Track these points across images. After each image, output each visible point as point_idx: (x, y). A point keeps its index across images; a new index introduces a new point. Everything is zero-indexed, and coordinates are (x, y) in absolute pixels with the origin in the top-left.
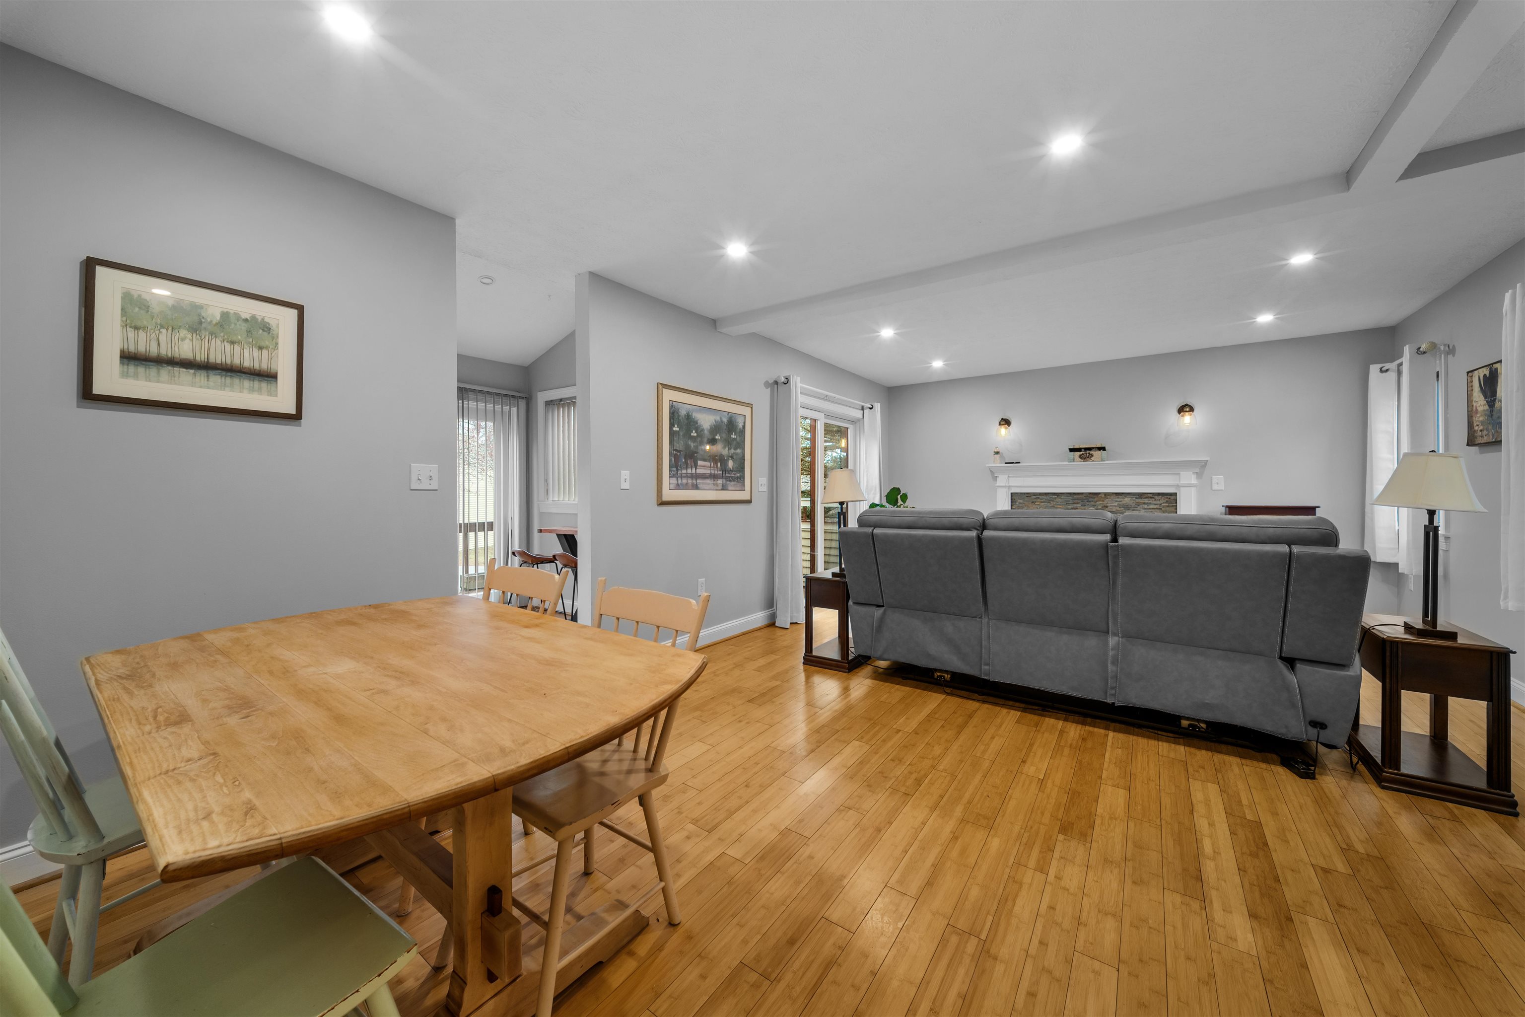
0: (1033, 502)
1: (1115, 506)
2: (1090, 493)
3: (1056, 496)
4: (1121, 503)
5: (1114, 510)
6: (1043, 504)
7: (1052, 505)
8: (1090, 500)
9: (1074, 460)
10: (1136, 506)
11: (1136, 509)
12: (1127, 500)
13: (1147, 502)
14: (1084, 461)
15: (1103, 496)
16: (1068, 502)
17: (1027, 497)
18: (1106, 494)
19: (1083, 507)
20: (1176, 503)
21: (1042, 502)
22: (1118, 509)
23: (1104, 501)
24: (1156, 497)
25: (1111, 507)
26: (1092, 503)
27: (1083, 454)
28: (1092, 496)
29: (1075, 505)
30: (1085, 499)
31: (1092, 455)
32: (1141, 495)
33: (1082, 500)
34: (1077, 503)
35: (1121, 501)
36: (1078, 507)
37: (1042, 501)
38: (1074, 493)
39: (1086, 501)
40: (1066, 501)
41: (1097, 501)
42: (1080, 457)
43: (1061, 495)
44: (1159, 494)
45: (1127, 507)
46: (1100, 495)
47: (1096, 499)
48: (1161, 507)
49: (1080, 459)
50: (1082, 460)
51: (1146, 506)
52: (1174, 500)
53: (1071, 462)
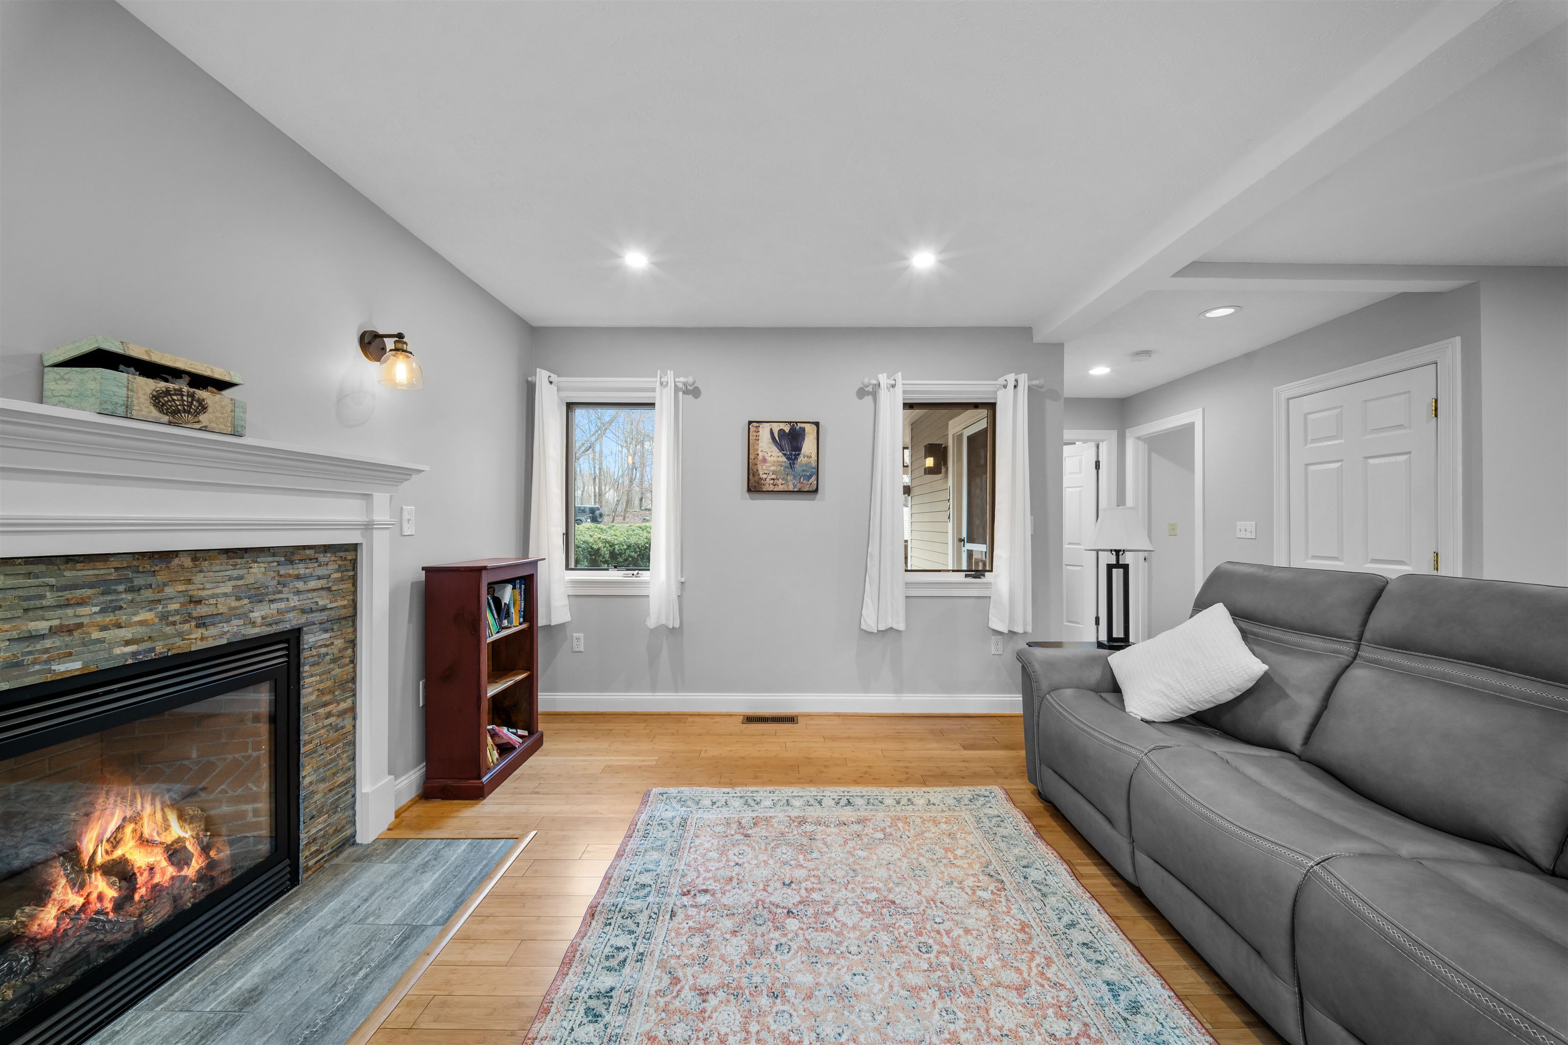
1: (226, 595)
2: (143, 554)
5: (221, 611)
8: (139, 581)
9: (127, 406)
10: (280, 588)
11: (278, 596)
12: (257, 572)
13: (302, 572)
14: (170, 423)
15: (188, 562)
16: (32, 603)
18: (197, 555)
19: (109, 618)
20: (354, 568)
22: (235, 604)
23: (189, 581)
24: (322, 558)
25: (213, 601)
26: (148, 594)
27: (167, 392)
28: (147, 565)
29: (70, 612)
30: (118, 582)
31: (203, 407)
32: (291, 554)
34: (82, 603)
35: (240, 578)
36: (86, 620)
38: (70, 560)
39: (121, 588)
41: (165, 585)
42: (157, 400)
44: (327, 549)
45: (258, 595)
46: (176, 561)
47: (161, 578)
48: (330, 584)
49: (155, 413)
50: (166, 419)
51: (300, 585)
52: (354, 562)
53: (112, 415)
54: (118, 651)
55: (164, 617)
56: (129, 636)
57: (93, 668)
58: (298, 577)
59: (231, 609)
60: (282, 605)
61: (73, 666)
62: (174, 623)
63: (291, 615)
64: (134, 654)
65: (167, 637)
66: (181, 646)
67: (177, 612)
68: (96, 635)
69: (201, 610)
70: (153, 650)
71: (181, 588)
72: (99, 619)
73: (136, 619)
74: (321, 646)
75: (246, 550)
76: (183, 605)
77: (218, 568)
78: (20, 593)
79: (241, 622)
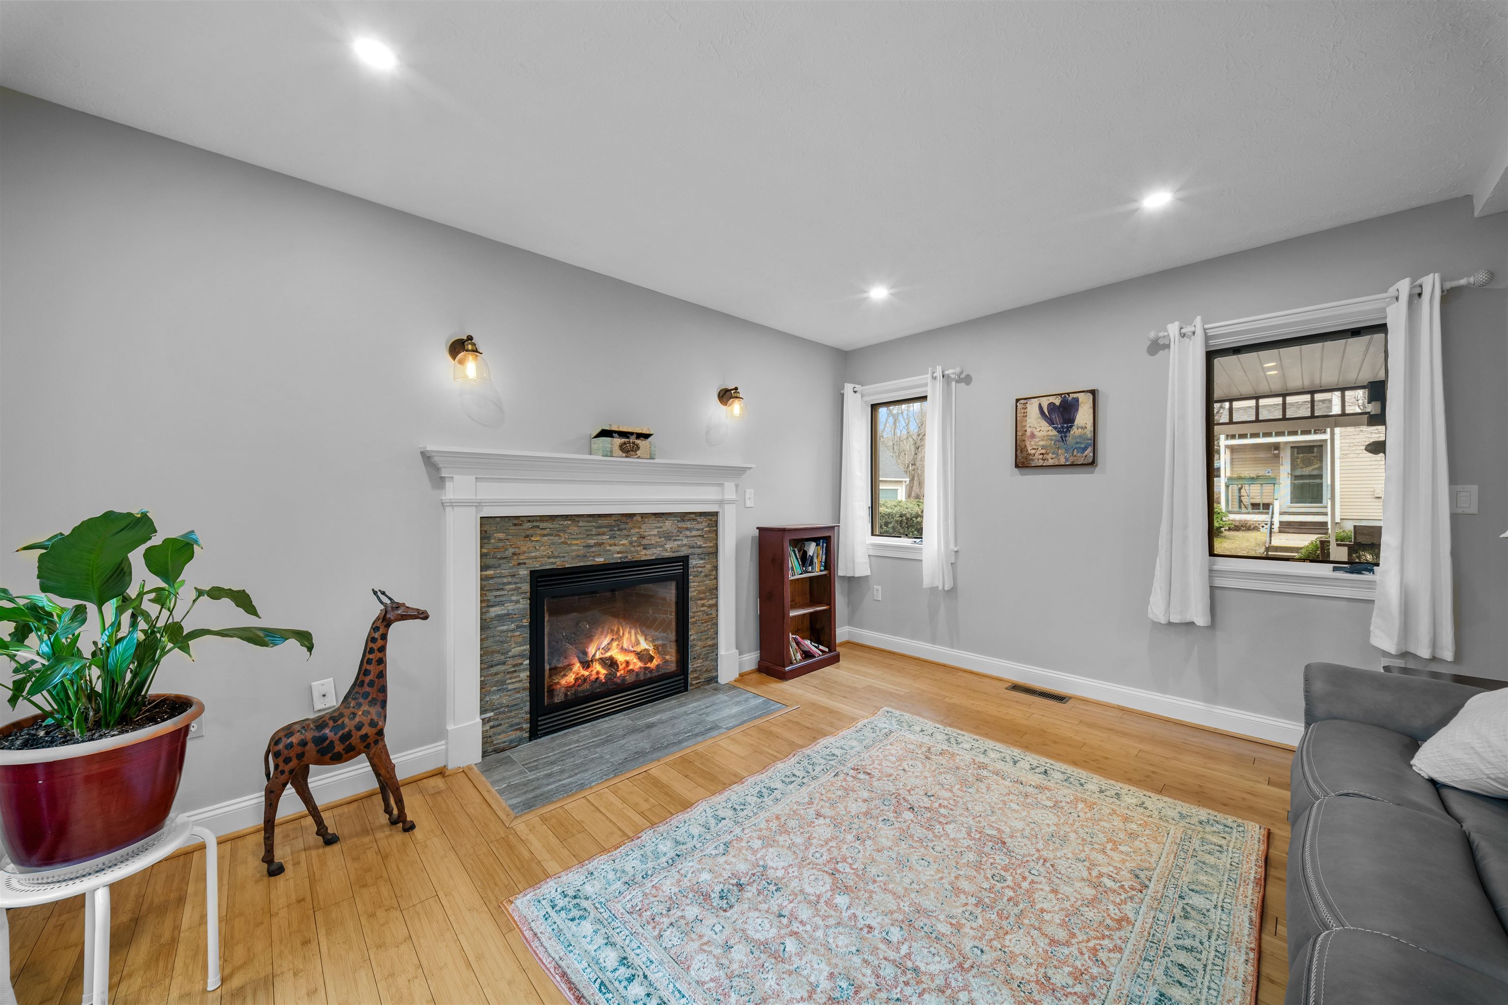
0: (527, 536)
1: (654, 535)
2: (623, 514)
3: (569, 522)
4: (660, 530)
5: (653, 543)
6: (546, 538)
7: (563, 540)
8: (622, 526)
9: (611, 452)
10: (678, 534)
11: (677, 538)
12: (668, 525)
13: (689, 526)
14: (626, 457)
15: (639, 519)
16: (590, 533)
17: (515, 525)
18: (643, 516)
19: (612, 541)
20: (717, 526)
21: (544, 535)
22: (658, 540)
23: (640, 528)
24: (699, 519)
25: (649, 538)
26: (625, 532)
27: (625, 443)
28: (624, 519)
29: (600, 537)
30: (614, 526)
31: (638, 448)
32: (683, 516)
33: (611, 527)
34: (603, 534)
35: (661, 527)
36: (605, 541)
37: (545, 532)
38: (600, 516)
39: (616, 529)
40: (588, 531)
42: (622, 447)
43: (577, 519)
44: (702, 514)
45: (668, 537)
46: (635, 518)
47: (630, 525)
48: (704, 534)
49: (621, 453)
50: (624, 455)
51: (688, 533)
52: (716, 522)
53: (606, 456)
54: (616, 556)
55: (631, 543)
56: (619, 550)
57: (607, 562)
58: (687, 529)
59: (657, 542)
60: (679, 543)
61: (600, 560)
62: (634, 546)
63: (684, 548)
64: (621, 558)
65: (632, 552)
66: (637, 557)
67: (635, 541)
68: (608, 548)
69: (645, 542)
70: (627, 557)
71: (637, 530)
72: (609, 541)
73: (621, 543)
74: (699, 567)
75: (663, 514)
76: (638, 538)
77: (651, 522)
78: (586, 528)
79: (661, 549)
